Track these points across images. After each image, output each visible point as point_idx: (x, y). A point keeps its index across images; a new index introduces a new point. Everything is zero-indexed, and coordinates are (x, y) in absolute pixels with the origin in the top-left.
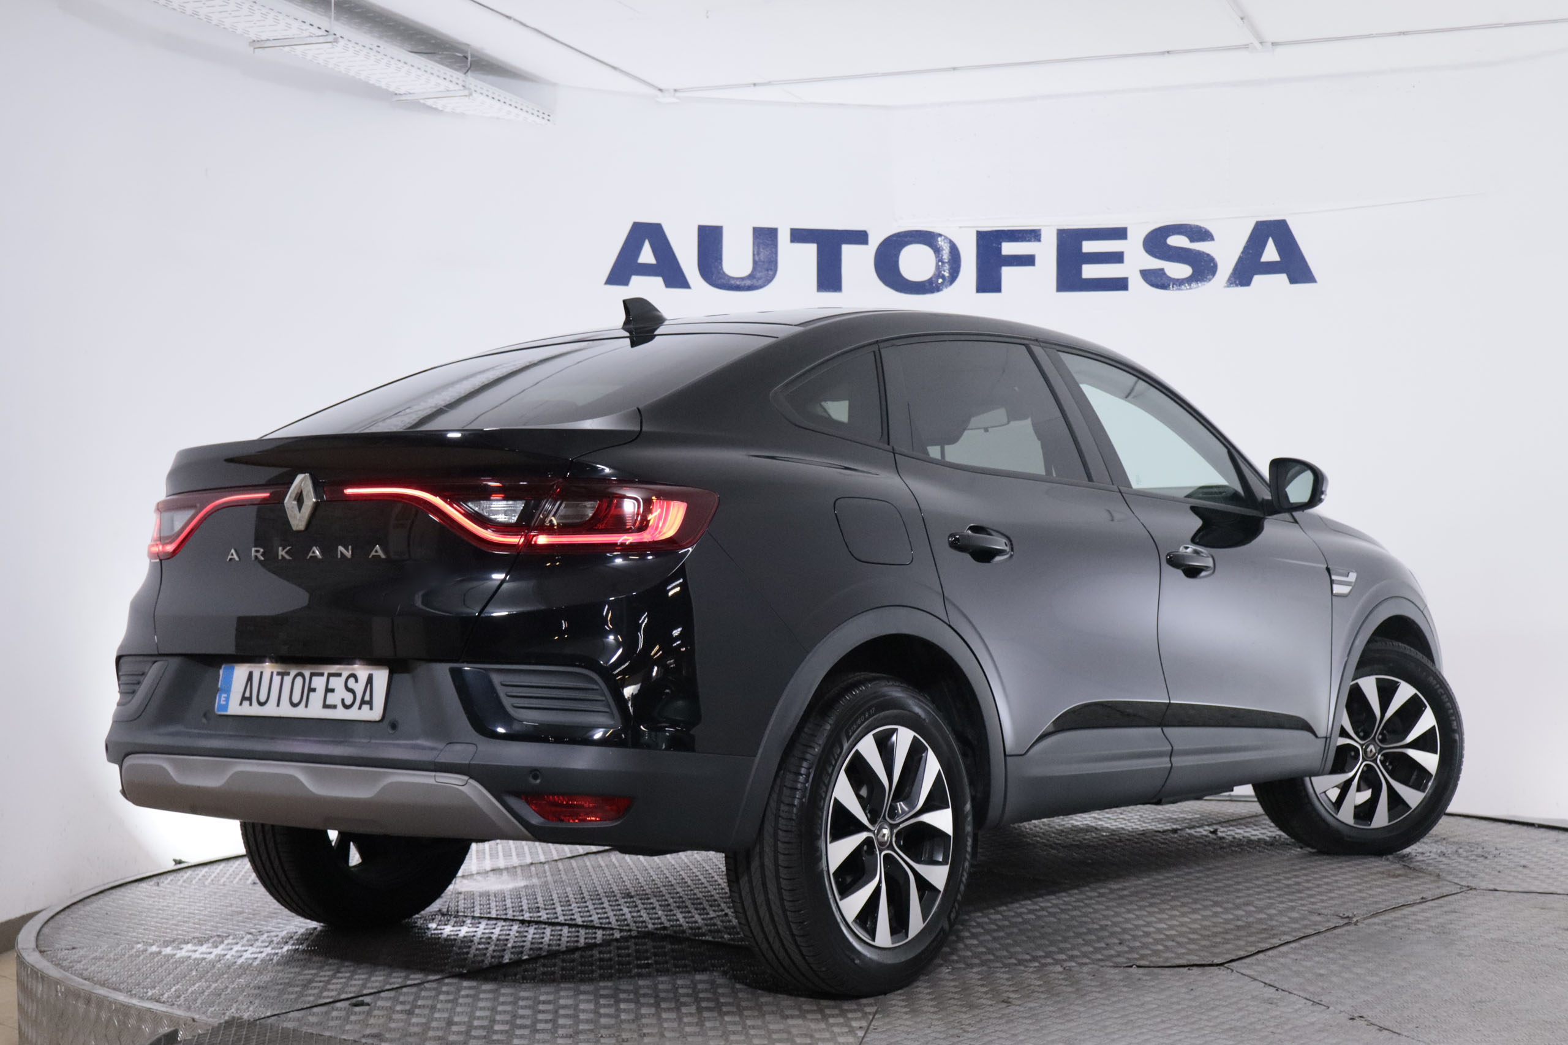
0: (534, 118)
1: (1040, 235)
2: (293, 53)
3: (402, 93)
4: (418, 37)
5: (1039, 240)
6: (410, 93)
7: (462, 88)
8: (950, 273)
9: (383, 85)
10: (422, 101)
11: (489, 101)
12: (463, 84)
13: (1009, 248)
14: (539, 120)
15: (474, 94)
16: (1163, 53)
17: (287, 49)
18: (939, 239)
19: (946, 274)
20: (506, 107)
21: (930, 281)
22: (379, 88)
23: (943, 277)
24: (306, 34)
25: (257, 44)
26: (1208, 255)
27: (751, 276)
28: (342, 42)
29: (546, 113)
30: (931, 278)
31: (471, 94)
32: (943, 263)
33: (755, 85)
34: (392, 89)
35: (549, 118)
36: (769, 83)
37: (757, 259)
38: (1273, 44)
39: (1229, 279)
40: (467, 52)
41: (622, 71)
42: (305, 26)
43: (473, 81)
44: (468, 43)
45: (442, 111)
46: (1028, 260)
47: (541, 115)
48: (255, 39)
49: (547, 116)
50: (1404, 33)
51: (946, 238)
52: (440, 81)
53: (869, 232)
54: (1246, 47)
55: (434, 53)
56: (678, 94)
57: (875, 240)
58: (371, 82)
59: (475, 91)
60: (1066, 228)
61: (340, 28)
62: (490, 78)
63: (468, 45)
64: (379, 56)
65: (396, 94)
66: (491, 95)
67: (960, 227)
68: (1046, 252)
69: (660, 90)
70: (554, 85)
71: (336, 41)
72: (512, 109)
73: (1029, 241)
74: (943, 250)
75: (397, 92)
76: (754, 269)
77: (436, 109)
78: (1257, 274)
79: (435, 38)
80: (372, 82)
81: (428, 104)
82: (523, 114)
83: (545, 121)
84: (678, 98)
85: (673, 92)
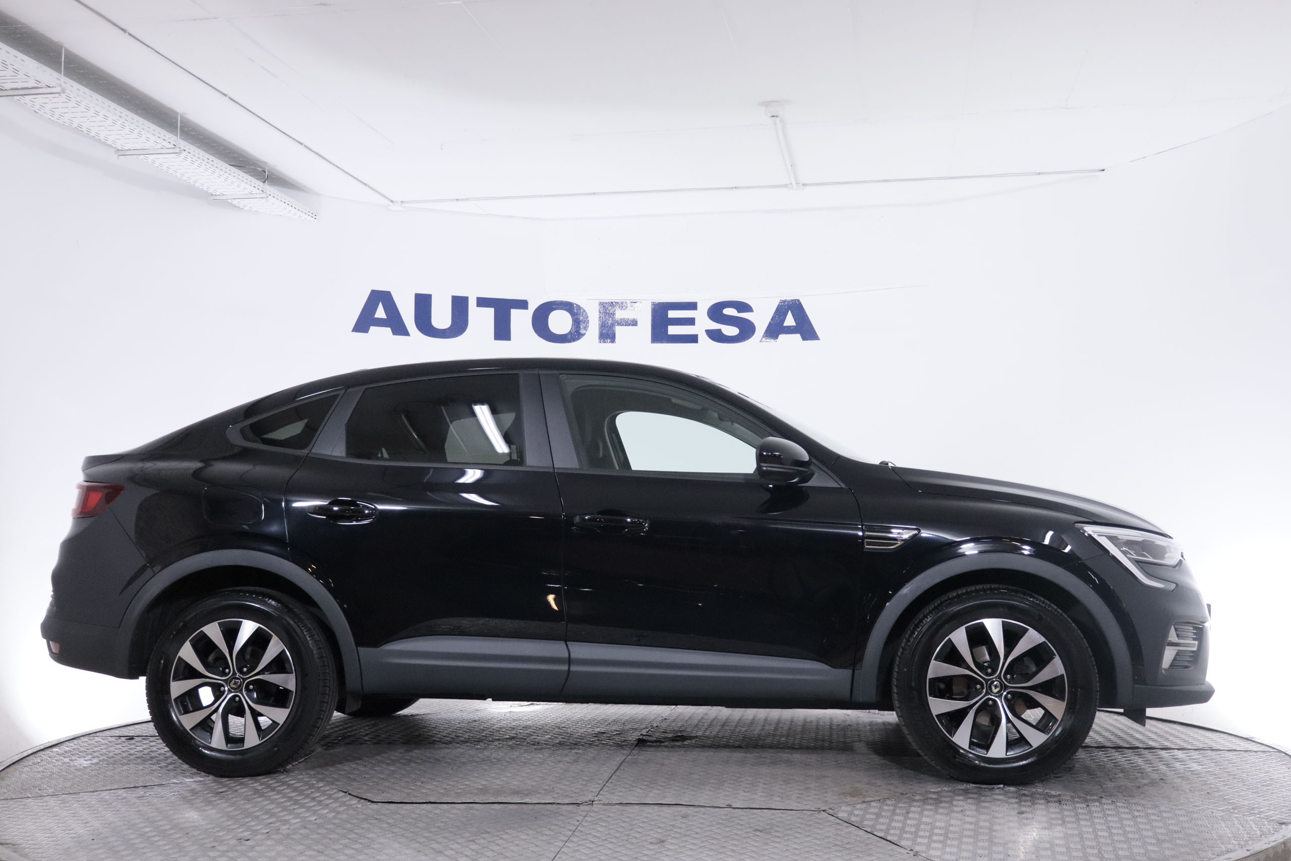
0: (306, 216)
3: (216, 194)
6: (223, 195)
7: (261, 192)
9: (205, 188)
10: (230, 201)
11: (278, 202)
12: (262, 189)
14: (309, 218)
15: (269, 197)
16: (732, 188)
17: (142, 157)
20: (289, 208)
22: (201, 190)
24: (159, 146)
25: (121, 152)
28: (184, 154)
29: (314, 214)
31: (267, 197)
33: (457, 200)
34: (211, 191)
36: (467, 199)
38: (803, 184)
40: (265, 169)
41: (370, 187)
42: (159, 141)
43: (268, 188)
44: (267, 161)
45: (242, 209)
47: (311, 215)
48: (120, 148)
49: (315, 216)
50: (887, 181)
52: (247, 186)
54: (786, 186)
55: (243, 167)
56: (404, 205)
57: (533, 307)
58: (196, 185)
59: (270, 195)
61: (183, 144)
62: (276, 187)
63: (266, 163)
64: (208, 166)
65: (212, 195)
66: (279, 199)
67: (589, 300)
69: (392, 201)
70: (319, 195)
71: (180, 153)
72: (292, 209)
75: (213, 193)
77: (239, 207)
79: (244, 157)
80: (198, 185)
81: (234, 203)
82: (299, 213)
83: (313, 219)
84: (403, 207)
85: (400, 203)
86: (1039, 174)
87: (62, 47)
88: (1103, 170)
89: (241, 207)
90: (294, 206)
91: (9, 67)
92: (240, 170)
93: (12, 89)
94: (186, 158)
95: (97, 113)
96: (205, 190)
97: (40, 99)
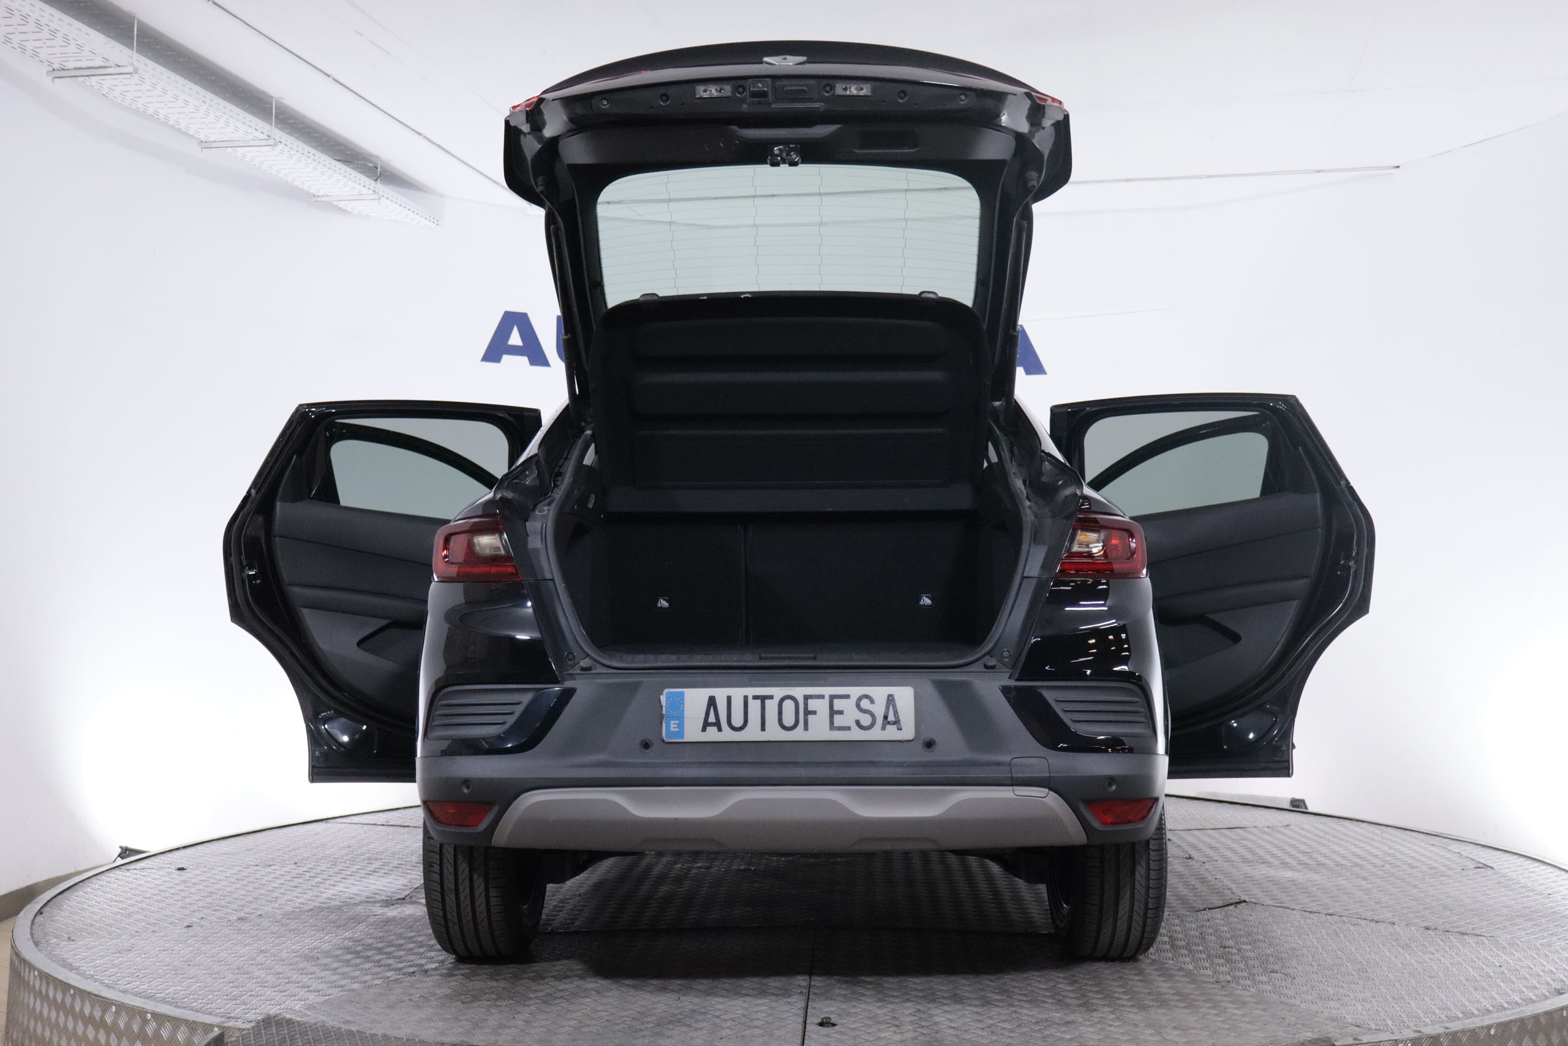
0: (427, 222)
2: (234, 154)
3: (320, 194)
4: (337, 148)
6: (327, 196)
7: (373, 193)
9: (306, 187)
10: (335, 203)
11: (392, 205)
12: (374, 189)
14: (430, 224)
15: (382, 199)
17: (230, 150)
20: (405, 211)
22: (301, 190)
24: (250, 137)
25: (205, 144)
28: (280, 146)
29: (436, 219)
31: (380, 198)
33: (608, 203)
34: (313, 191)
35: (438, 222)
36: (620, 202)
40: (377, 164)
42: (250, 130)
43: (380, 187)
44: (379, 155)
45: (350, 212)
47: (432, 220)
48: (203, 140)
52: (355, 186)
55: (351, 162)
59: (382, 197)
61: (278, 134)
62: (390, 186)
63: (378, 157)
64: (309, 161)
65: (314, 196)
66: (394, 200)
70: (442, 196)
71: (275, 145)
72: (410, 213)
75: (316, 194)
77: (346, 211)
79: (352, 150)
80: (297, 183)
81: (340, 206)
82: (418, 218)
83: (435, 225)
86: (1319, 171)
87: (134, 17)
88: (1398, 167)
89: (349, 210)
90: (411, 210)
91: (72, 42)
92: (348, 166)
93: (76, 69)
94: (282, 152)
95: (176, 98)
96: (306, 189)
97: (108, 81)
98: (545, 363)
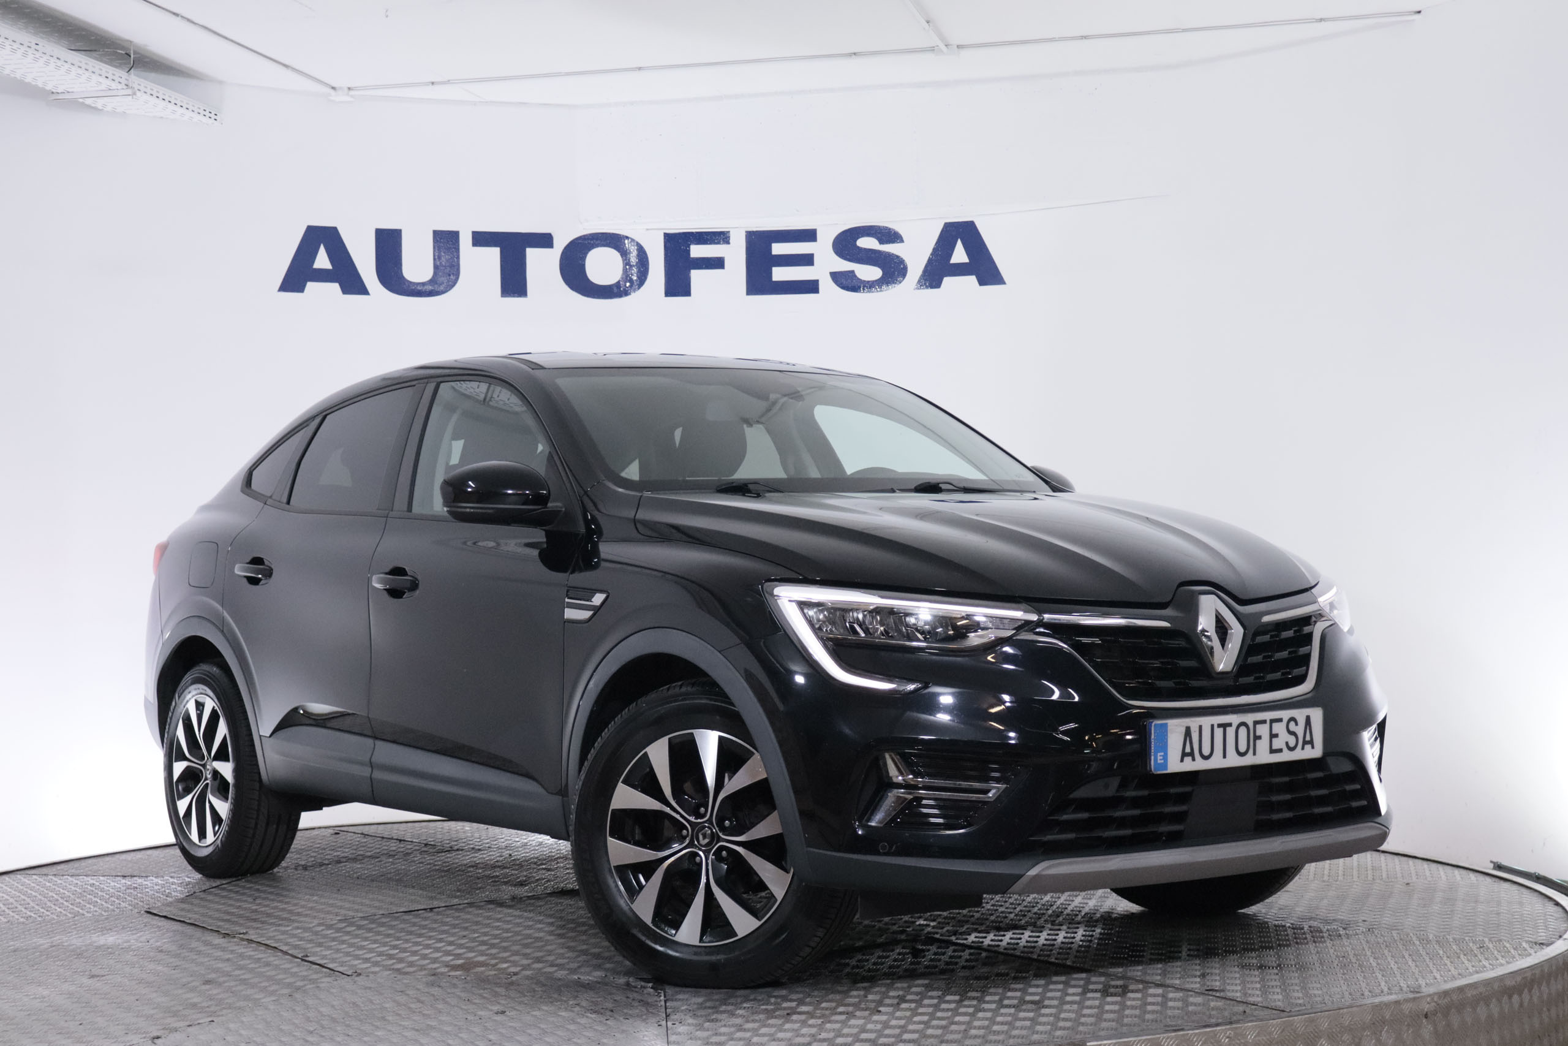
0: (201, 117)
1: (729, 237)
4: (77, 33)
5: (728, 243)
6: (68, 92)
7: (125, 87)
8: (638, 277)
9: (40, 85)
10: (81, 100)
11: (153, 100)
12: (126, 82)
13: (697, 251)
14: (205, 120)
15: (138, 93)
16: (850, 55)
18: (626, 241)
19: (635, 278)
20: (171, 106)
21: (618, 285)
22: (36, 87)
23: (631, 281)
26: (898, 257)
27: (432, 281)
29: (213, 113)
30: (619, 282)
31: (134, 93)
32: (631, 266)
33: (432, 83)
34: (49, 87)
35: (216, 117)
36: (448, 82)
37: (438, 263)
38: (958, 47)
39: (919, 281)
40: (130, 50)
41: (294, 69)
43: (136, 79)
44: (131, 40)
45: (100, 110)
46: (717, 263)
49: (215, 116)
50: (1086, 37)
51: (633, 240)
52: (102, 80)
53: (553, 234)
54: (932, 49)
55: (95, 51)
56: (352, 93)
57: (560, 243)
58: (26, 81)
59: (139, 90)
60: (755, 230)
62: (153, 75)
63: (131, 42)
64: (38, 55)
65: (53, 93)
66: (155, 94)
67: (647, 229)
68: (735, 254)
69: (333, 88)
70: (221, 82)
72: (177, 108)
73: (718, 243)
74: (630, 253)
75: (54, 91)
76: (435, 274)
77: (95, 109)
78: (946, 276)
79: (96, 35)
80: (28, 79)
81: (88, 103)
82: (189, 114)
83: (212, 121)
84: (352, 96)
85: (346, 90)
86: (1321, 20)
88: (1419, 12)
89: (101, 108)
90: (179, 104)
92: (89, 56)
96: (41, 86)
98: (363, 290)
